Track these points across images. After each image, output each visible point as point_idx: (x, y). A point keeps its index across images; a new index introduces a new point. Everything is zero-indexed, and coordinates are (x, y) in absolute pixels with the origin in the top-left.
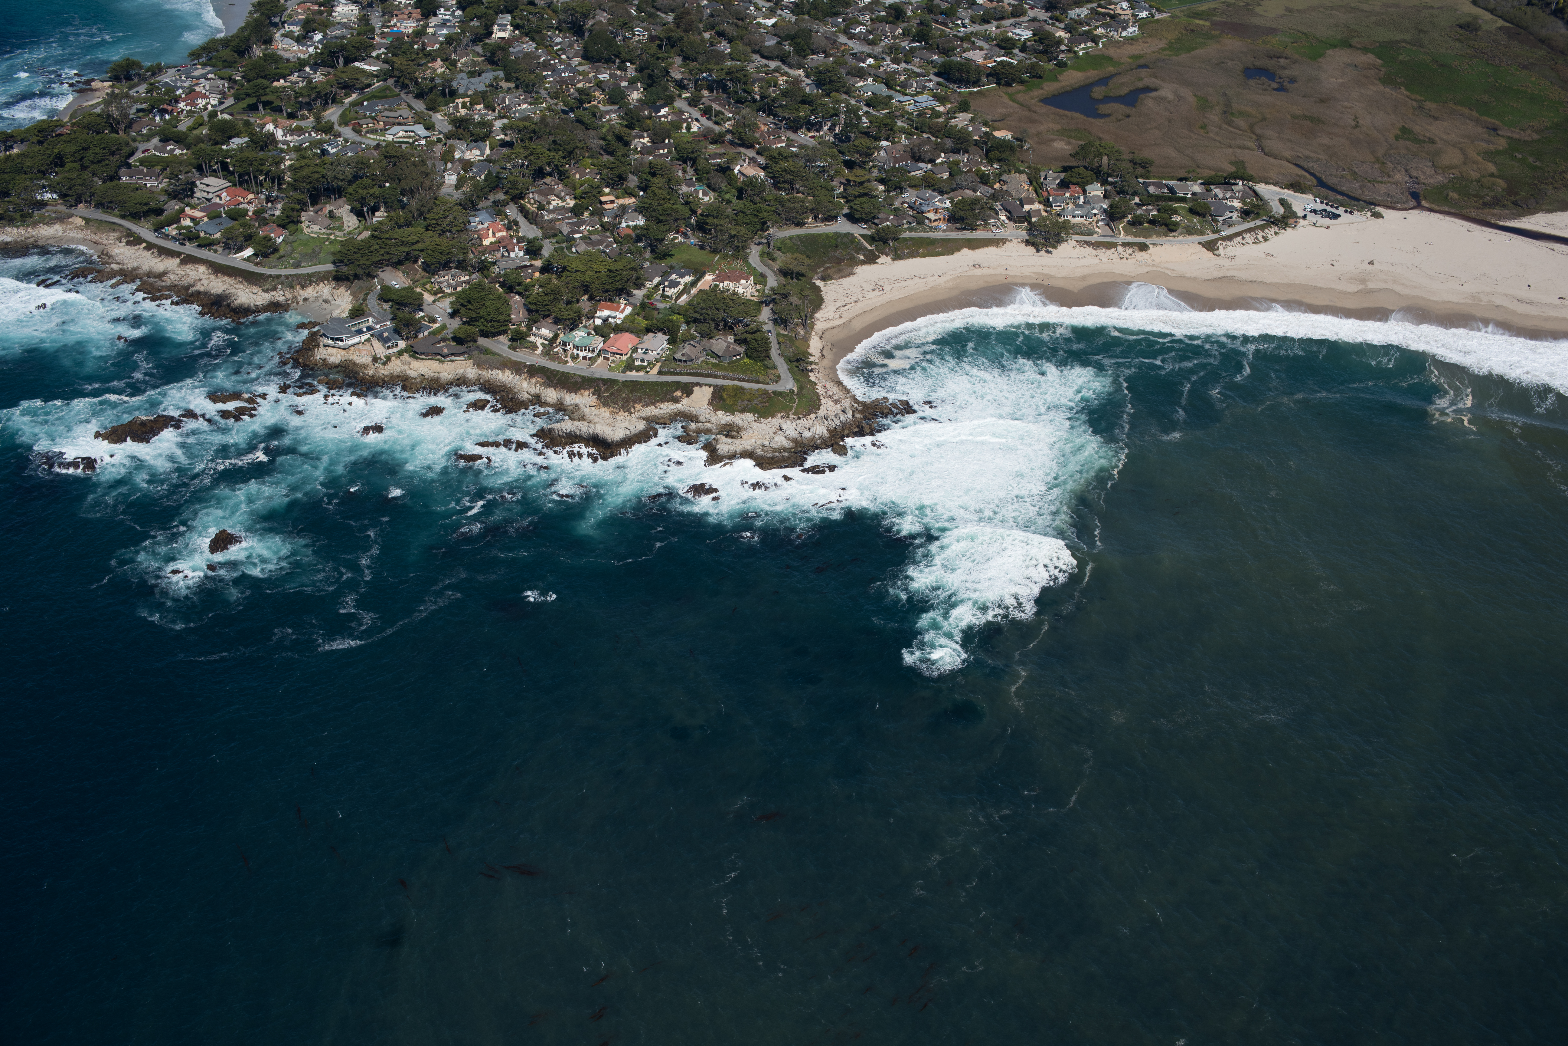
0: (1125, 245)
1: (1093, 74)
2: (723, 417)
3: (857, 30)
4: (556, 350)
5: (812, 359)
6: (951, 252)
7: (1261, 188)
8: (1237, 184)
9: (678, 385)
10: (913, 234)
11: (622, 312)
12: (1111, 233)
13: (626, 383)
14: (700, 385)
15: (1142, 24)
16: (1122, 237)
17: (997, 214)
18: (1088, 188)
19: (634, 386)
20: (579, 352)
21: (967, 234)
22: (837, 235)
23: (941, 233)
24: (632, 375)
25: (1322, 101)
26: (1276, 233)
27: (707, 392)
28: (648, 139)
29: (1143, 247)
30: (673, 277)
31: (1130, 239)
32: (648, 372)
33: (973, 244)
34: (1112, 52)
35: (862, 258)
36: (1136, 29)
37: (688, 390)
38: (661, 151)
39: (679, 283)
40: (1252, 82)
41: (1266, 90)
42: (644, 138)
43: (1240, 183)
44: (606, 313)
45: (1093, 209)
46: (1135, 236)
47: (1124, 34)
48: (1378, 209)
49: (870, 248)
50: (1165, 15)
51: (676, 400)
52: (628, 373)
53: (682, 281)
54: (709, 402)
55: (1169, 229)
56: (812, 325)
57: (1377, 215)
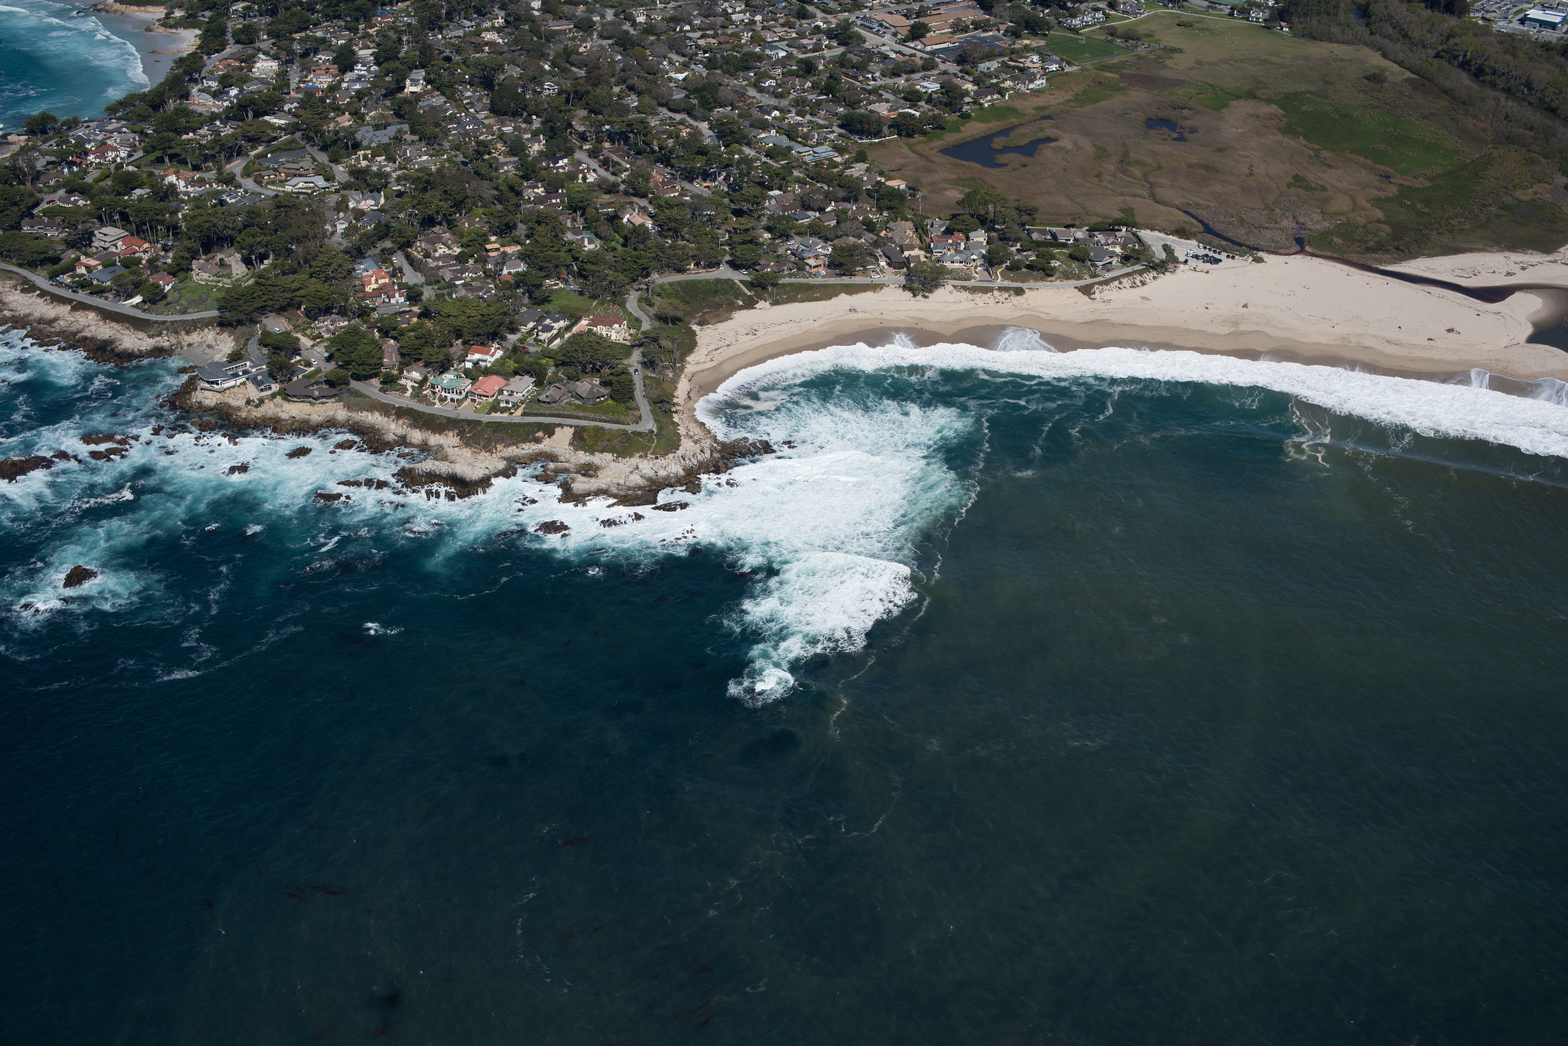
0: (1001, 289)
1: (996, 125)
2: (583, 457)
3: (767, 84)
4: (425, 392)
5: (675, 400)
6: (828, 297)
7: (1146, 234)
8: (1120, 230)
9: (540, 426)
10: (793, 280)
11: (492, 355)
12: (989, 278)
13: (489, 424)
14: (561, 426)
15: (1050, 77)
16: (1000, 282)
17: (877, 260)
18: (971, 235)
19: (497, 426)
20: (447, 394)
21: (846, 280)
22: (718, 281)
23: (820, 279)
24: (497, 416)
25: (1220, 150)
26: (1154, 278)
27: (568, 432)
28: (542, 189)
29: (1019, 292)
30: (548, 321)
31: (1007, 283)
32: (512, 413)
33: (851, 290)
34: (1018, 104)
35: (741, 303)
36: (1044, 81)
37: (549, 430)
38: (554, 201)
39: (553, 328)
40: (1152, 132)
41: (1165, 140)
42: (538, 188)
43: (1124, 229)
44: (477, 356)
45: (972, 254)
46: (1012, 281)
47: (1031, 86)
48: (1261, 254)
49: (749, 294)
50: (1075, 68)
51: (538, 441)
52: (493, 414)
53: (556, 326)
54: (571, 444)
55: (1047, 273)
56: (682, 369)
57: (1259, 260)
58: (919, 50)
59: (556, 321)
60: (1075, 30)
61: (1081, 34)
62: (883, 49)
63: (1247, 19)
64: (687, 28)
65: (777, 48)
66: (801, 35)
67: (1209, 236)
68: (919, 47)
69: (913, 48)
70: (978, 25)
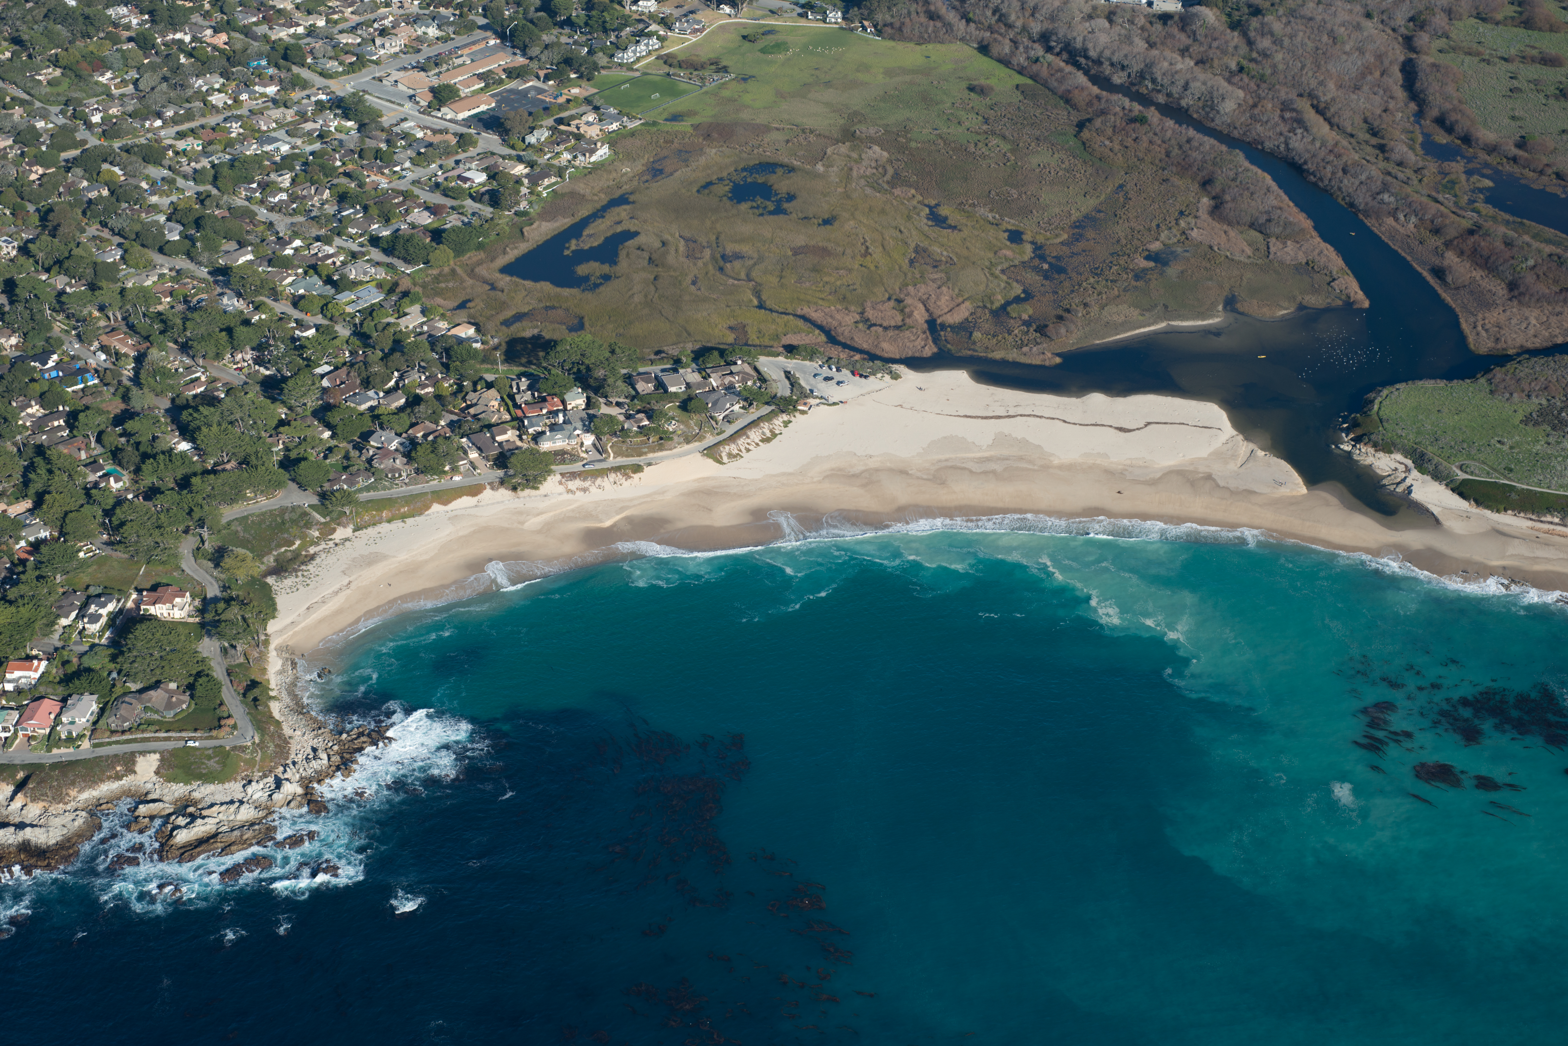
0: (617, 469)
1: (563, 223)
2: (176, 790)
3: (277, 199)
5: (272, 694)
6: (419, 511)
7: (765, 363)
8: (736, 364)
9: (117, 758)
10: (372, 494)
11: (36, 670)
12: (599, 457)
13: (55, 766)
14: (143, 753)
15: (612, 140)
16: (613, 460)
17: (465, 453)
18: (567, 397)
19: (65, 767)
21: (434, 483)
22: (283, 510)
23: (404, 488)
24: (62, 753)
25: (827, 222)
26: (786, 424)
27: (153, 760)
28: (37, 407)
29: (638, 469)
30: (93, 608)
31: (621, 461)
32: (79, 746)
34: (581, 188)
35: (317, 534)
36: (607, 150)
37: (129, 763)
38: (56, 423)
39: (101, 616)
40: (744, 206)
41: (762, 215)
43: (739, 362)
44: (17, 674)
45: (575, 429)
46: (627, 456)
47: (593, 159)
48: (897, 369)
50: (638, 123)
51: (118, 777)
52: (55, 751)
53: (104, 612)
54: (157, 773)
55: (664, 439)
56: (266, 643)
57: (895, 376)
58: (450, 121)
59: (104, 605)
60: (629, 67)
61: (637, 70)
62: (406, 125)
63: (824, 21)
64: (158, 123)
65: (276, 140)
66: (303, 116)
67: (835, 351)
68: (448, 117)
69: (441, 118)
70: (513, 73)
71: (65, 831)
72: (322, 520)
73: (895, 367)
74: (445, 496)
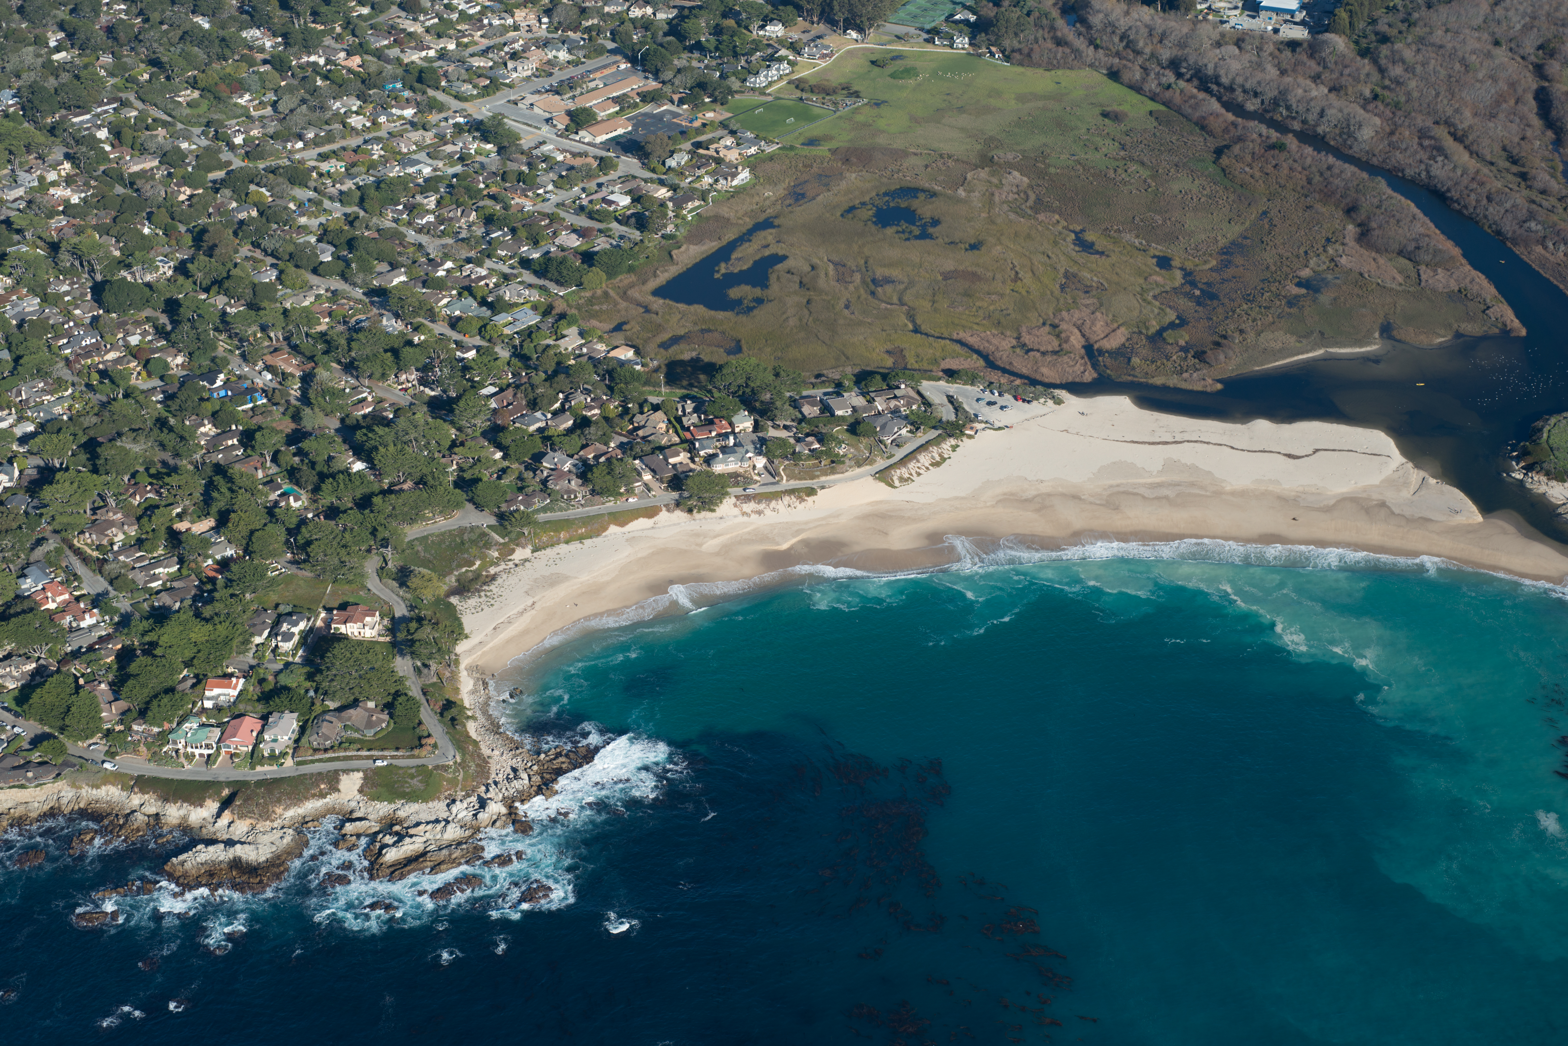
0: (791, 492)
1: (710, 246)
2: (382, 808)
3: (424, 221)
4: (165, 750)
6: (596, 532)
7: (926, 386)
8: (899, 386)
9: (321, 776)
10: (549, 516)
11: (235, 688)
12: (772, 480)
13: (260, 783)
14: (347, 771)
15: (752, 164)
16: (786, 483)
17: (639, 474)
18: (734, 420)
19: (270, 785)
20: (194, 750)
21: (610, 504)
22: (462, 531)
23: (581, 509)
24: (265, 770)
25: (974, 247)
26: (954, 448)
27: (357, 779)
28: (209, 426)
29: (811, 492)
30: (285, 627)
31: (795, 484)
32: (282, 764)
34: (725, 211)
35: (496, 554)
36: (747, 174)
37: (332, 781)
38: (230, 442)
39: (293, 634)
40: (890, 231)
41: (908, 239)
42: (204, 425)
43: (903, 386)
44: (216, 691)
45: (747, 452)
46: (800, 479)
47: (735, 183)
48: (1060, 394)
50: (776, 147)
51: (323, 795)
52: (259, 768)
53: (296, 630)
54: (361, 791)
55: (836, 463)
56: (457, 662)
57: (1058, 402)
58: (589, 144)
59: (296, 624)
60: (762, 91)
61: (769, 94)
62: (546, 148)
63: (951, 47)
64: (300, 145)
65: (418, 162)
66: (442, 139)
67: (995, 376)
68: (586, 140)
69: (579, 142)
70: (647, 97)
71: (274, 849)
72: (501, 541)
73: (1057, 392)
74: (622, 518)
